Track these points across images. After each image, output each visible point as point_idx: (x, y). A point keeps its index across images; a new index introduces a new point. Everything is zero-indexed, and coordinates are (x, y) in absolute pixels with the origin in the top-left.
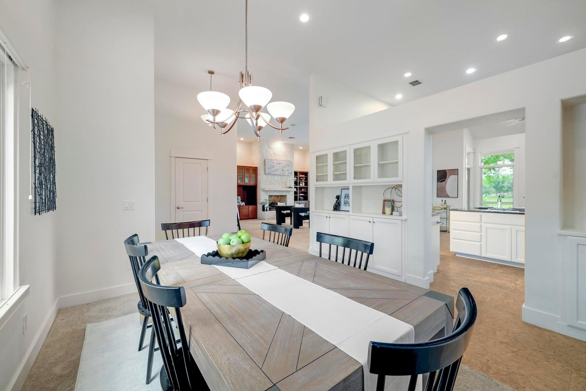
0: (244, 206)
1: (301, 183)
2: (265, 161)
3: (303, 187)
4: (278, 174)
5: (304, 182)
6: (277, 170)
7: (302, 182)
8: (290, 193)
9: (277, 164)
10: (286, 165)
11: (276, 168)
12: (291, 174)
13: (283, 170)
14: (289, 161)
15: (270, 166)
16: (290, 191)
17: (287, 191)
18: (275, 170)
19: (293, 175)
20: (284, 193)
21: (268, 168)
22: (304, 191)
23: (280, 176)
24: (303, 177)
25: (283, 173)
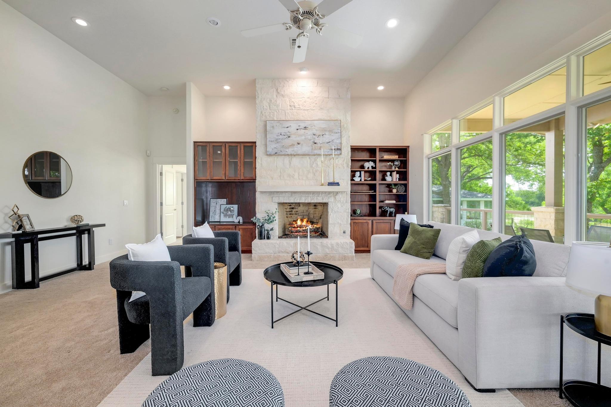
0: (241, 225)
1: (388, 174)
2: (265, 126)
3: (395, 185)
4: (300, 152)
5: (398, 172)
6: (299, 144)
7: (391, 172)
8: (337, 197)
9: (297, 129)
10: (324, 130)
11: (294, 139)
12: (339, 152)
13: (315, 143)
14: (336, 119)
15: (277, 136)
16: (337, 193)
17: (329, 193)
18: (293, 145)
19: (348, 153)
20: (319, 198)
21: (273, 141)
22: (397, 192)
23: (308, 157)
24: (393, 161)
25: (315, 149)
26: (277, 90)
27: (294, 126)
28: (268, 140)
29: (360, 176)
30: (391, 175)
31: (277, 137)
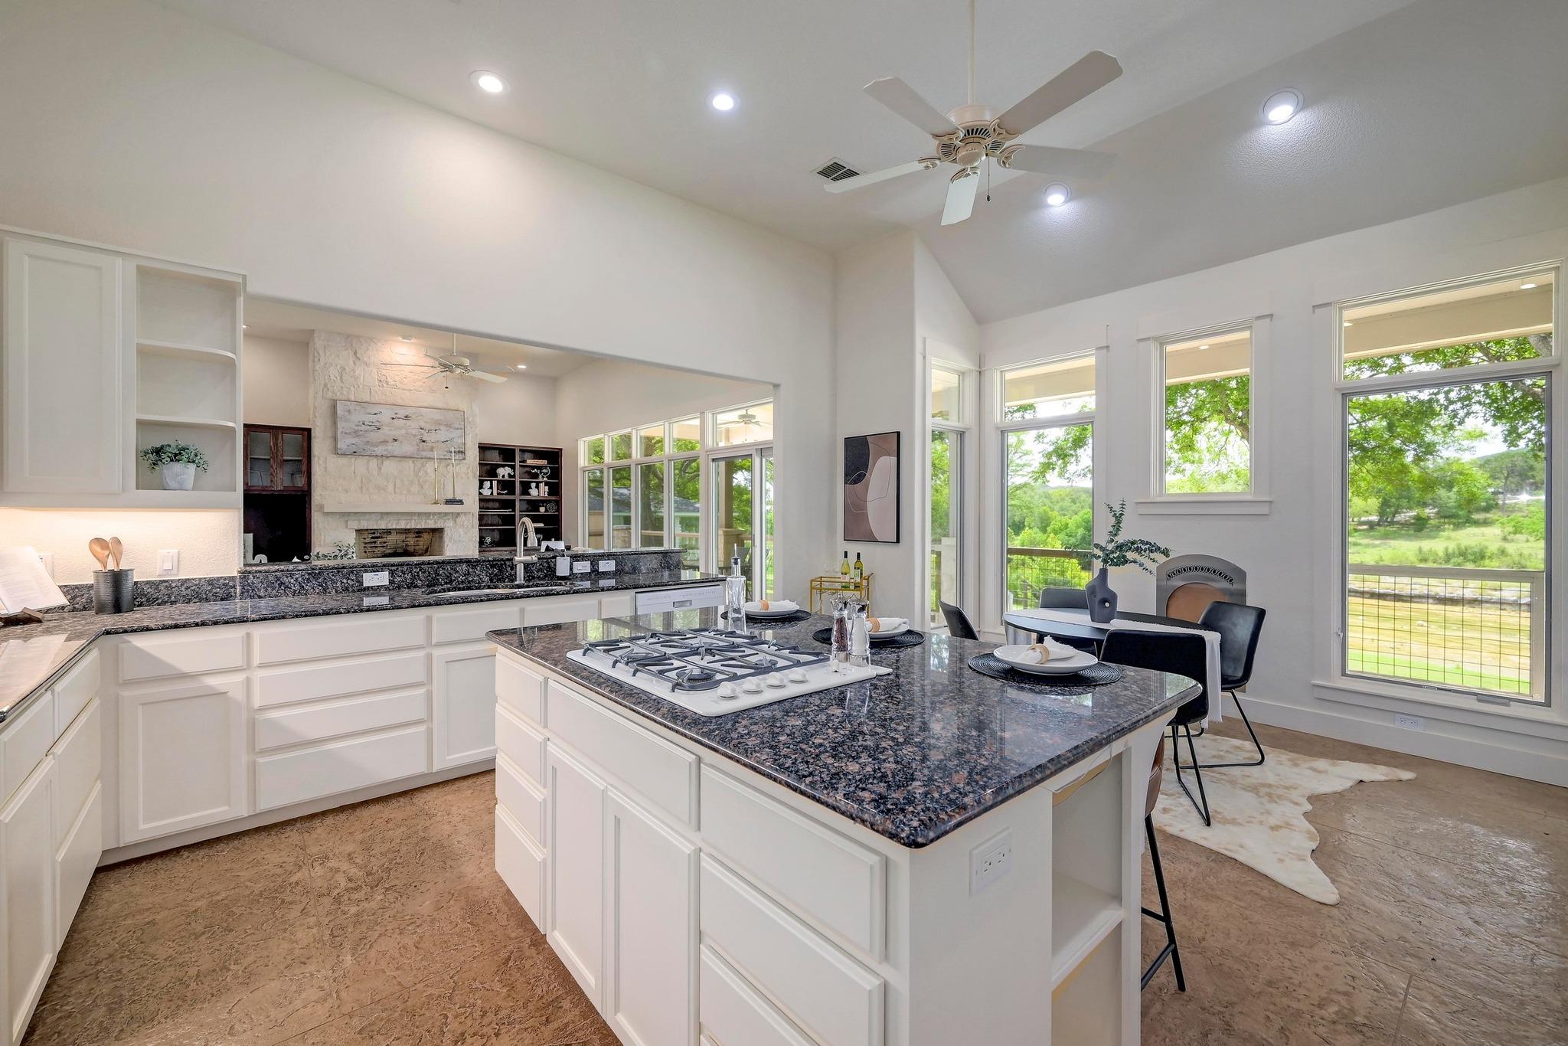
1: (533, 485)
2: (334, 407)
3: (543, 501)
4: (399, 453)
6: (395, 440)
8: (457, 520)
9: (393, 419)
10: (438, 423)
11: (387, 432)
12: (461, 456)
13: (424, 441)
14: (455, 408)
15: (357, 426)
16: (459, 514)
17: (446, 514)
18: (385, 442)
19: (475, 458)
20: (428, 521)
21: (350, 433)
22: (546, 512)
23: (410, 461)
24: (540, 468)
25: (423, 450)
26: (355, 353)
27: (386, 415)
28: (339, 431)
29: (491, 488)
30: (537, 487)
31: (356, 428)
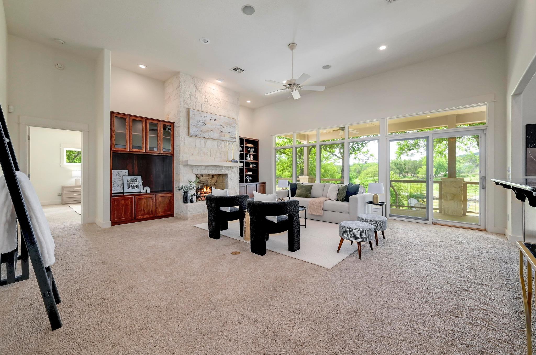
1: (248, 155)
2: (188, 112)
3: (252, 163)
4: (212, 137)
5: (253, 155)
6: (212, 130)
7: (250, 154)
8: (233, 170)
9: (211, 120)
10: (227, 123)
11: (209, 126)
12: (234, 140)
13: (222, 132)
14: (232, 117)
15: (197, 122)
16: (233, 167)
17: (228, 167)
18: (208, 131)
19: (239, 141)
20: (223, 170)
21: (194, 126)
22: (252, 167)
23: (216, 141)
24: (251, 148)
25: (222, 136)
26: (196, 86)
27: (208, 117)
28: (190, 124)
30: (250, 156)
31: (197, 123)
